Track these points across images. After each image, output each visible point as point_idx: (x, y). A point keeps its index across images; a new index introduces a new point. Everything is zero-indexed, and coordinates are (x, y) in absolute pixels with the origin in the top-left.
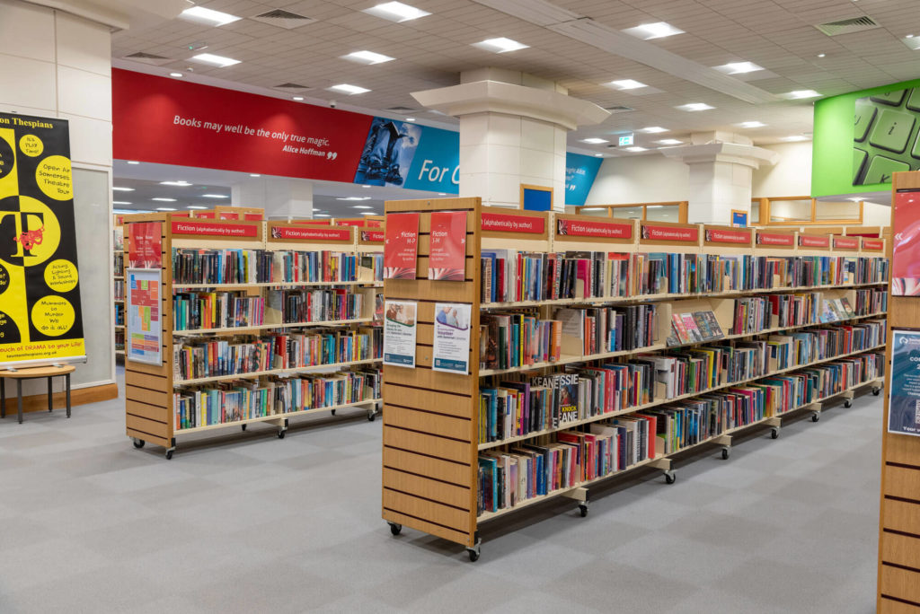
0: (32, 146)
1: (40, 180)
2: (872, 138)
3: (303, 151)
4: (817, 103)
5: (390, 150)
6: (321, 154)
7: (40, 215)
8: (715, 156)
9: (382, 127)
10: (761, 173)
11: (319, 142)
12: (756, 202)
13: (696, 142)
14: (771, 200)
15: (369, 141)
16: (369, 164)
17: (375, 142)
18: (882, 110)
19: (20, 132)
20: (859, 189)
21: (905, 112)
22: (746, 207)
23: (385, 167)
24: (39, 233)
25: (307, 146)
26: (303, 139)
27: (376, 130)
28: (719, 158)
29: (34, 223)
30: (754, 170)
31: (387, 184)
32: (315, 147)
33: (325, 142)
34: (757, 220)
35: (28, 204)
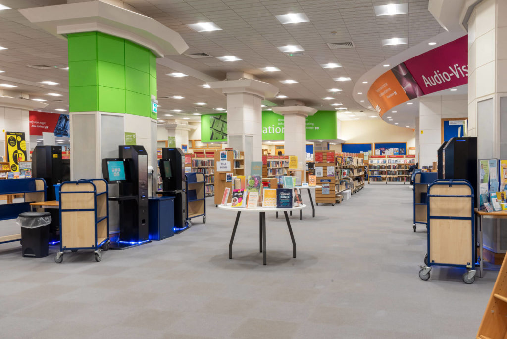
0: (19, 139)
1: (21, 146)
2: (214, 127)
3: (38, 126)
4: (202, 116)
5: (65, 125)
6: (43, 127)
7: (21, 154)
8: (175, 128)
9: (63, 117)
10: (191, 132)
11: (43, 123)
12: (190, 141)
13: (170, 123)
14: (195, 140)
15: (59, 122)
16: (58, 130)
17: (60, 123)
18: (216, 120)
19: (17, 136)
20: (212, 141)
21: (221, 121)
22: (187, 143)
23: (63, 130)
24: (21, 158)
25: (39, 125)
26: (38, 123)
27: (61, 118)
28: (176, 128)
29: (20, 156)
30: (189, 131)
31: (63, 136)
32: (41, 125)
33: (45, 123)
34: (191, 146)
35: (19, 151)
